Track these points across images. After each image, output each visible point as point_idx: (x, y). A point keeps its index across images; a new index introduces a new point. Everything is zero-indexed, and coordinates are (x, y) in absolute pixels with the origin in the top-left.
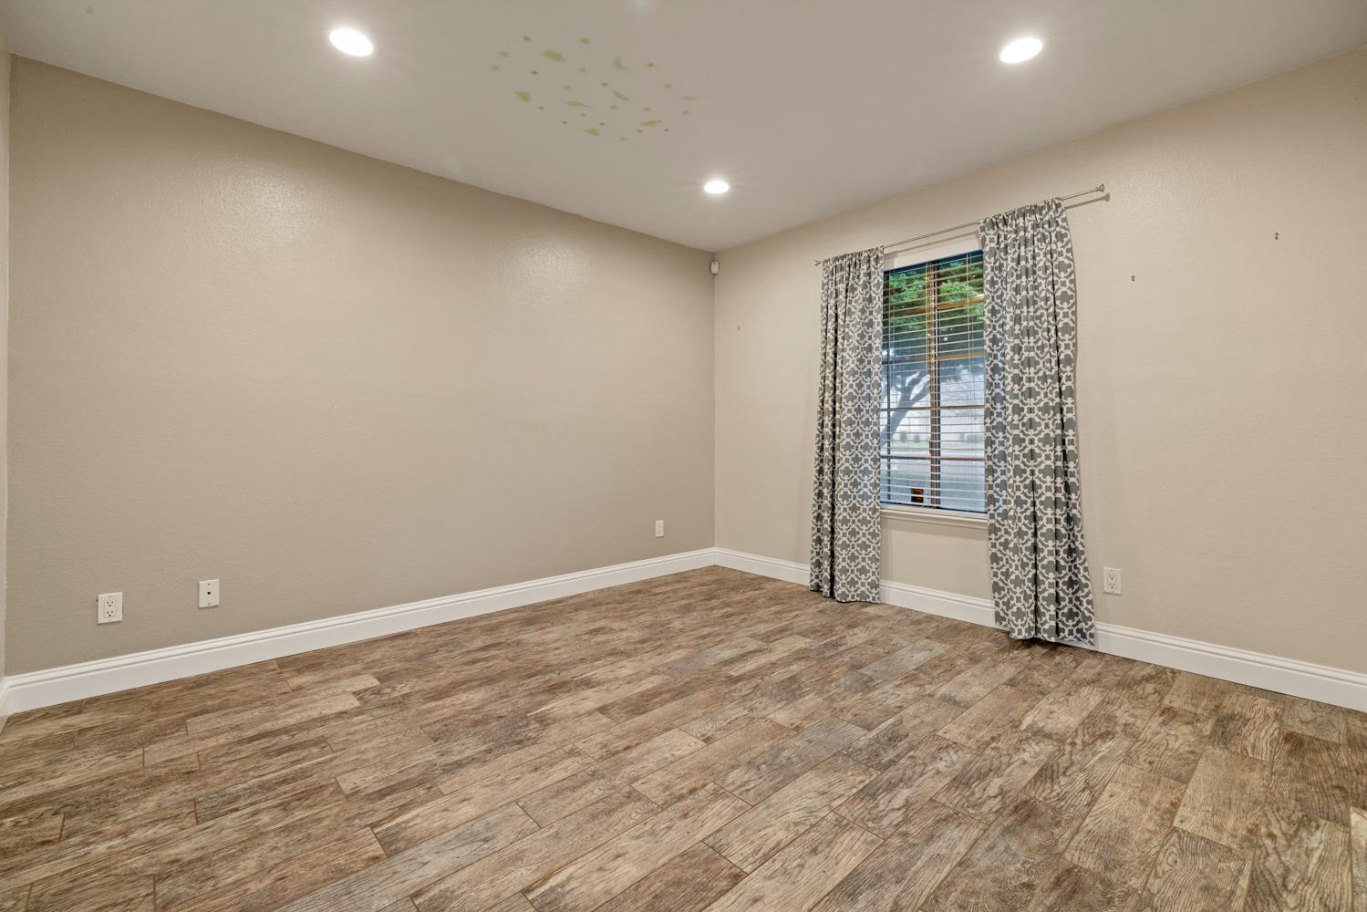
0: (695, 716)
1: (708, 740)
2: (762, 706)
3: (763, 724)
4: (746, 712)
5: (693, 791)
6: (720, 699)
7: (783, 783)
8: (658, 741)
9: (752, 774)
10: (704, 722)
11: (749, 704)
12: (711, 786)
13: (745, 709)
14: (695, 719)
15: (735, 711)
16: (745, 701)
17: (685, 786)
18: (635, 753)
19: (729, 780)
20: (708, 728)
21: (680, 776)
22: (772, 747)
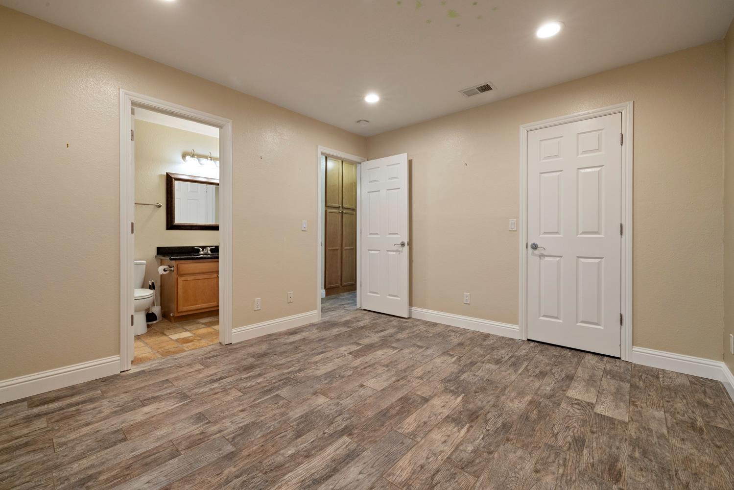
0: (370, 398)
1: (362, 386)
2: (330, 407)
3: (333, 395)
4: (341, 402)
5: (365, 368)
6: (357, 411)
7: (331, 372)
8: (386, 384)
9: (342, 374)
10: (365, 395)
11: (339, 408)
12: (359, 369)
13: (342, 404)
14: (370, 396)
15: (347, 402)
16: (341, 411)
17: (368, 369)
18: (394, 379)
19: (351, 372)
20: (362, 392)
21: (371, 372)
22: (332, 384)
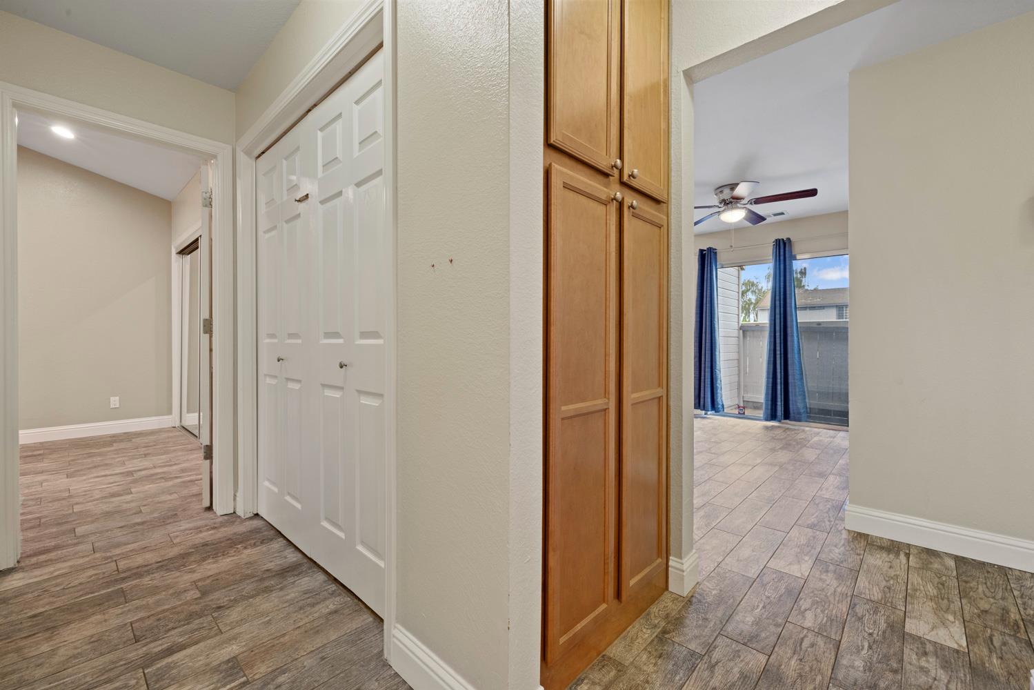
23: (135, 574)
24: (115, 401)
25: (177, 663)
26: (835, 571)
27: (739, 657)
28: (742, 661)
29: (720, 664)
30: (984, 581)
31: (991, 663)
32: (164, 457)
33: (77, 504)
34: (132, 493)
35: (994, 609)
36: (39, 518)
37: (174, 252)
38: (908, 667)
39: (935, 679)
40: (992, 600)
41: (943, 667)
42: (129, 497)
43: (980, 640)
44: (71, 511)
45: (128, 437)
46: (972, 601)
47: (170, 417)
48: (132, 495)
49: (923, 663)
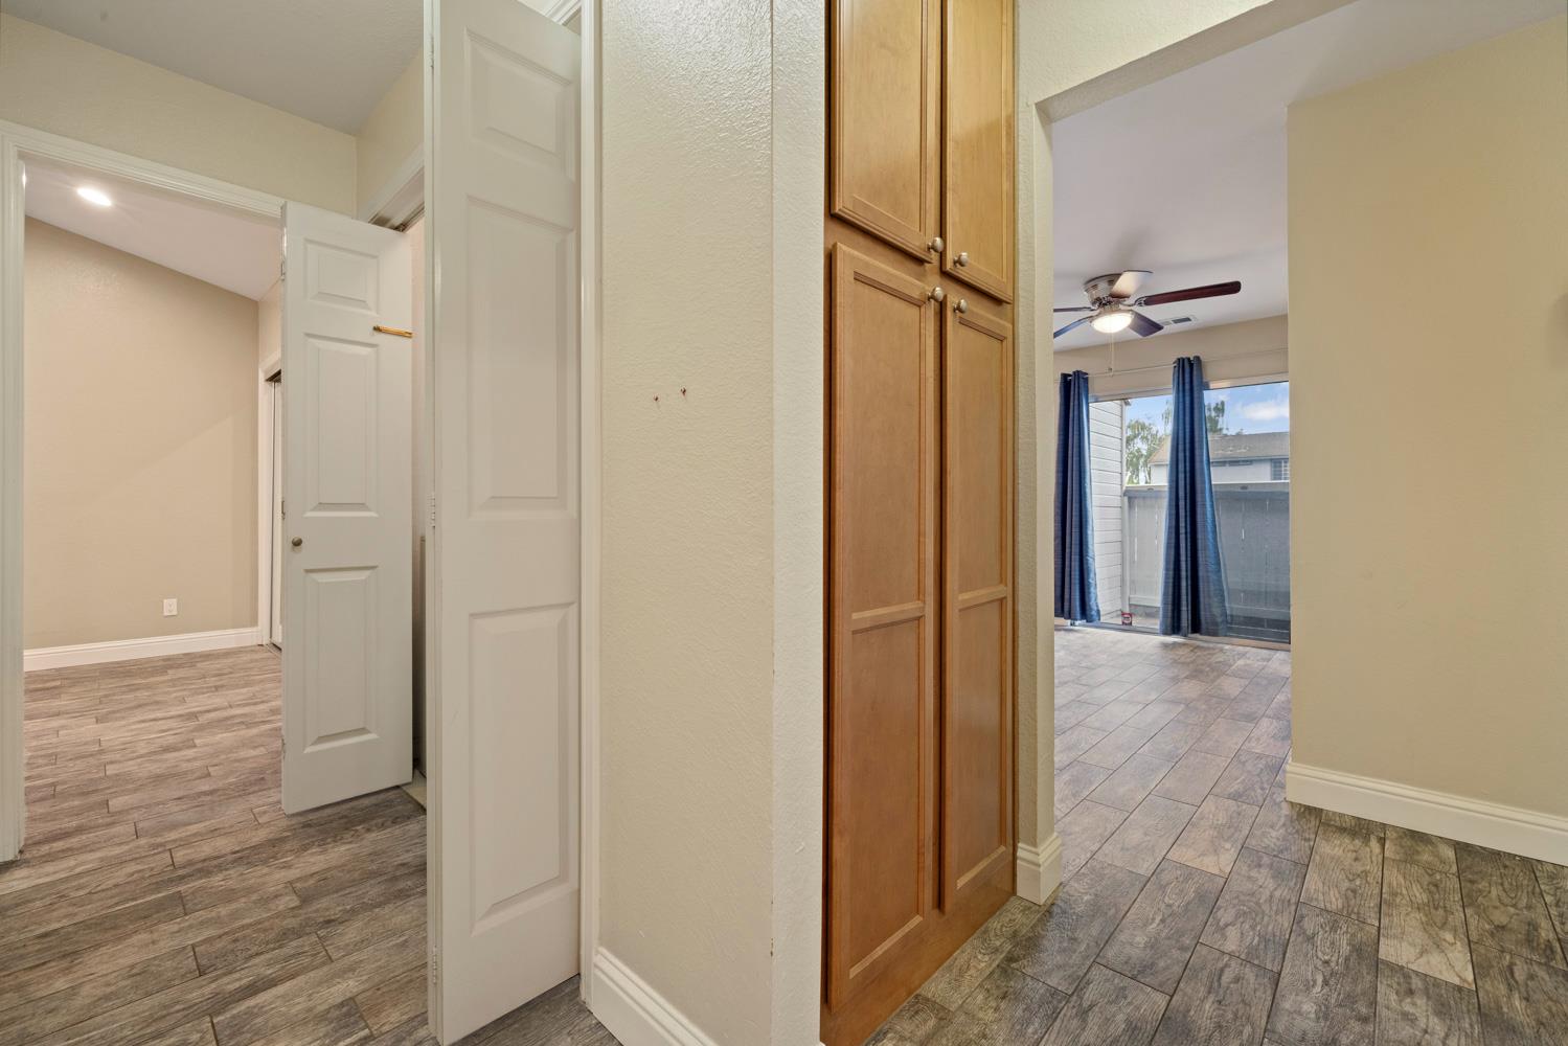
23: (200, 870)
24: (170, 606)
25: (262, 1007)
26: (1272, 864)
27: (1125, 998)
28: (1130, 1004)
29: (1096, 1009)
30: (1500, 881)
31: (1511, 1007)
32: (245, 690)
33: (112, 763)
34: (195, 746)
35: (1515, 924)
36: (54, 785)
37: (262, 377)
38: (1384, 1012)
39: (1426, 1032)
40: (1512, 910)
41: (1439, 1014)
42: (190, 753)
43: (1494, 971)
44: (102, 774)
45: (190, 660)
46: (1482, 912)
47: (254, 629)
48: (195, 750)
49: (1408, 1008)
